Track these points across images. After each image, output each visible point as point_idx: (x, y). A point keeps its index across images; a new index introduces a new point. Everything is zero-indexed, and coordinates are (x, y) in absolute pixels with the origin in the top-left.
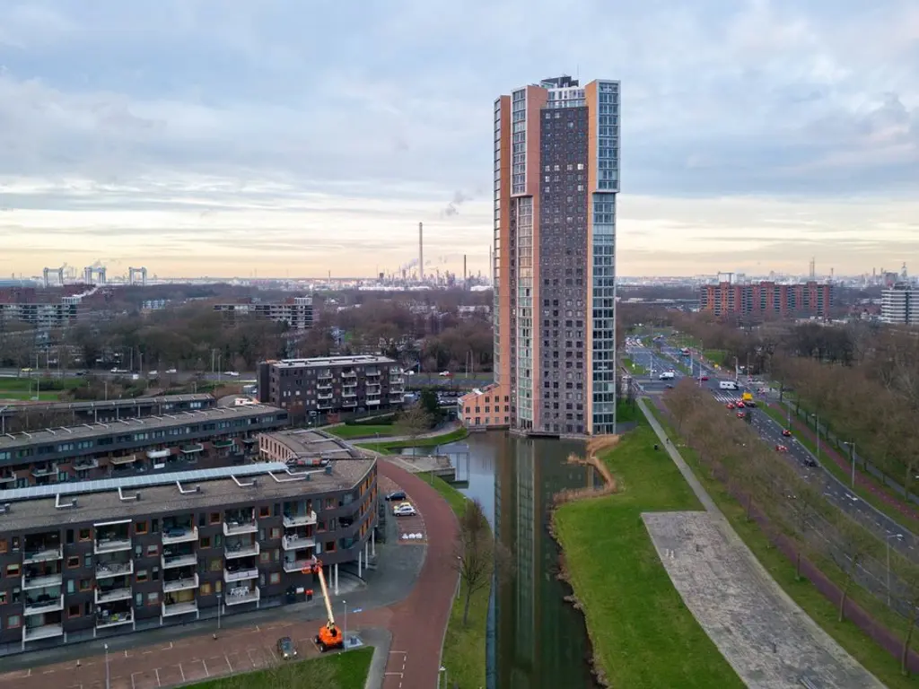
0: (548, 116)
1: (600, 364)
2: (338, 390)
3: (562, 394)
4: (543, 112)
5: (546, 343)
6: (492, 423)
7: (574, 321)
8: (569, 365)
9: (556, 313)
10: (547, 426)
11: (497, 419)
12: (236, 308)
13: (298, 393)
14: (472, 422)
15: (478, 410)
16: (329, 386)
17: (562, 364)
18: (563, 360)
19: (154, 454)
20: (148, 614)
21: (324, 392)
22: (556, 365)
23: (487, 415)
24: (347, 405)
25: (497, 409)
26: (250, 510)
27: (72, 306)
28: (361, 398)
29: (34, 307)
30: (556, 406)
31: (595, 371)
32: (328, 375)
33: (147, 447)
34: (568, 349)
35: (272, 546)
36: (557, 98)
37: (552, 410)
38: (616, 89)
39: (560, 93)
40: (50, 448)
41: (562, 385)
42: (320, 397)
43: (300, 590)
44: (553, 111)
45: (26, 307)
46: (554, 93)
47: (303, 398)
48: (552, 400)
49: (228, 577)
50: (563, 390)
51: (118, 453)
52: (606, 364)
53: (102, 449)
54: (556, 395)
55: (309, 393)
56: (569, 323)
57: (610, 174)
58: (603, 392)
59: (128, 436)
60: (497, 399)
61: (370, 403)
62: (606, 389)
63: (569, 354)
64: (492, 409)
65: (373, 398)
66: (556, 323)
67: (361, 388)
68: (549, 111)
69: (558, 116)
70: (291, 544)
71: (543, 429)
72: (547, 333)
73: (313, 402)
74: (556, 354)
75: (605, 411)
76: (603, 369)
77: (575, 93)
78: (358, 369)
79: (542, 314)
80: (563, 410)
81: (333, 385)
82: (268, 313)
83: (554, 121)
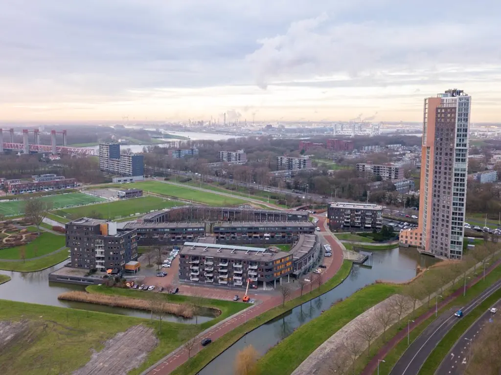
0: (439, 111)
1: (455, 227)
2: (354, 219)
3: (439, 238)
4: (437, 109)
5: (434, 214)
6: (413, 244)
7: (446, 206)
8: (443, 225)
9: (438, 201)
10: (432, 251)
11: (415, 243)
12: (366, 166)
13: (337, 217)
14: (404, 242)
15: (407, 237)
16: (349, 217)
17: (440, 225)
18: (440, 222)
19: (266, 235)
20: (216, 281)
21: (348, 219)
22: (437, 224)
23: (411, 240)
24: (357, 225)
25: (416, 238)
26: (241, 261)
27: (305, 160)
28: (363, 223)
29: (292, 159)
30: (436, 242)
31: (453, 230)
32: (349, 212)
33: (264, 232)
34: (443, 218)
35: (245, 272)
36: (445, 102)
37: (434, 244)
38: (468, 100)
39: (447, 100)
40: (235, 228)
41: (439, 233)
42: (345, 220)
43: (254, 286)
44: (441, 109)
45: (289, 159)
46: (444, 100)
47: (339, 219)
48: (435, 239)
49: (235, 278)
50: (440, 237)
51: (255, 233)
52: (458, 228)
53: (250, 231)
54: (437, 238)
55: (341, 218)
56: (444, 206)
57: (463, 140)
58: (456, 240)
59: (257, 228)
60: (416, 234)
61: (366, 226)
62: (458, 239)
63: (443, 220)
64: (414, 238)
65: (369, 224)
66: (438, 206)
67: (363, 220)
68: (439, 108)
69: (443, 111)
70: (250, 273)
71: (430, 252)
72: (434, 209)
73: (343, 222)
74: (438, 219)
75: (457, 249)
76: (457, 230)
77: (453, 100)
78: (362, 211)
79: (433, 201)
80: (439, 245)
81: (351, 216)
82: (379, 170)
83: (441, 113)
